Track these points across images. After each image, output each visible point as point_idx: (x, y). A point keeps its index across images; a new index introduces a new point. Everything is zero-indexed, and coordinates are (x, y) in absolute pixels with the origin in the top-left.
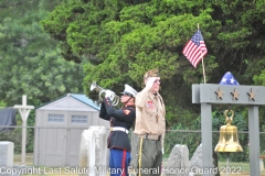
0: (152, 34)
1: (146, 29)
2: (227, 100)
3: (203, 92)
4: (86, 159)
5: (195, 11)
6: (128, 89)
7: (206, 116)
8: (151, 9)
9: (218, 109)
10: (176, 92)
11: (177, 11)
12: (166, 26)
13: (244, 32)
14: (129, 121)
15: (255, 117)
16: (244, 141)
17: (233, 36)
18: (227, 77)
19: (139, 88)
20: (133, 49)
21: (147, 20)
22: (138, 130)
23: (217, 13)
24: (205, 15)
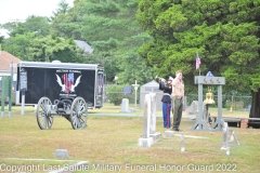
0: (180, 56)
1: (178, 54)
2: (209, 83)
3: (199, 79)
4: (147, 106)
5: (198, 47)
6: (171, 78)
7: (200, 89)
8: (180, 46)
9: (205, 86)
10: (188, 79)
11: (191, 47)
12: (186, 53)
13: (218, 55)
14: (170, 91)
15: (220, 90)
16: (215, 98)
17: (214, 57)
18: (209, 73)
19: (174, 77)
20: (173, 62)
21: (179, 50)
23: (207, 48)
24: (202, 48)
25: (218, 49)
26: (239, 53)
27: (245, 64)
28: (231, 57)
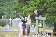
1: (28, 9)
2: (40, 19)
3: (36, 18)
5: (35, 6)
6: (26, 17)
9: (39, 20)
10: (32, 18)
11: (33, 6)
12: (31, 8)
13: (43, 9)
15: (44, 22)
16: (42, 25)
17: (41, 10)
18: (40, 16)
19: (27, 17)
21: (28, 7)
22: (27, 23)
24: (37, 7)
25: (43, 7)
26: (50, 8)
27: (52, 12)
28: (47, 10)
